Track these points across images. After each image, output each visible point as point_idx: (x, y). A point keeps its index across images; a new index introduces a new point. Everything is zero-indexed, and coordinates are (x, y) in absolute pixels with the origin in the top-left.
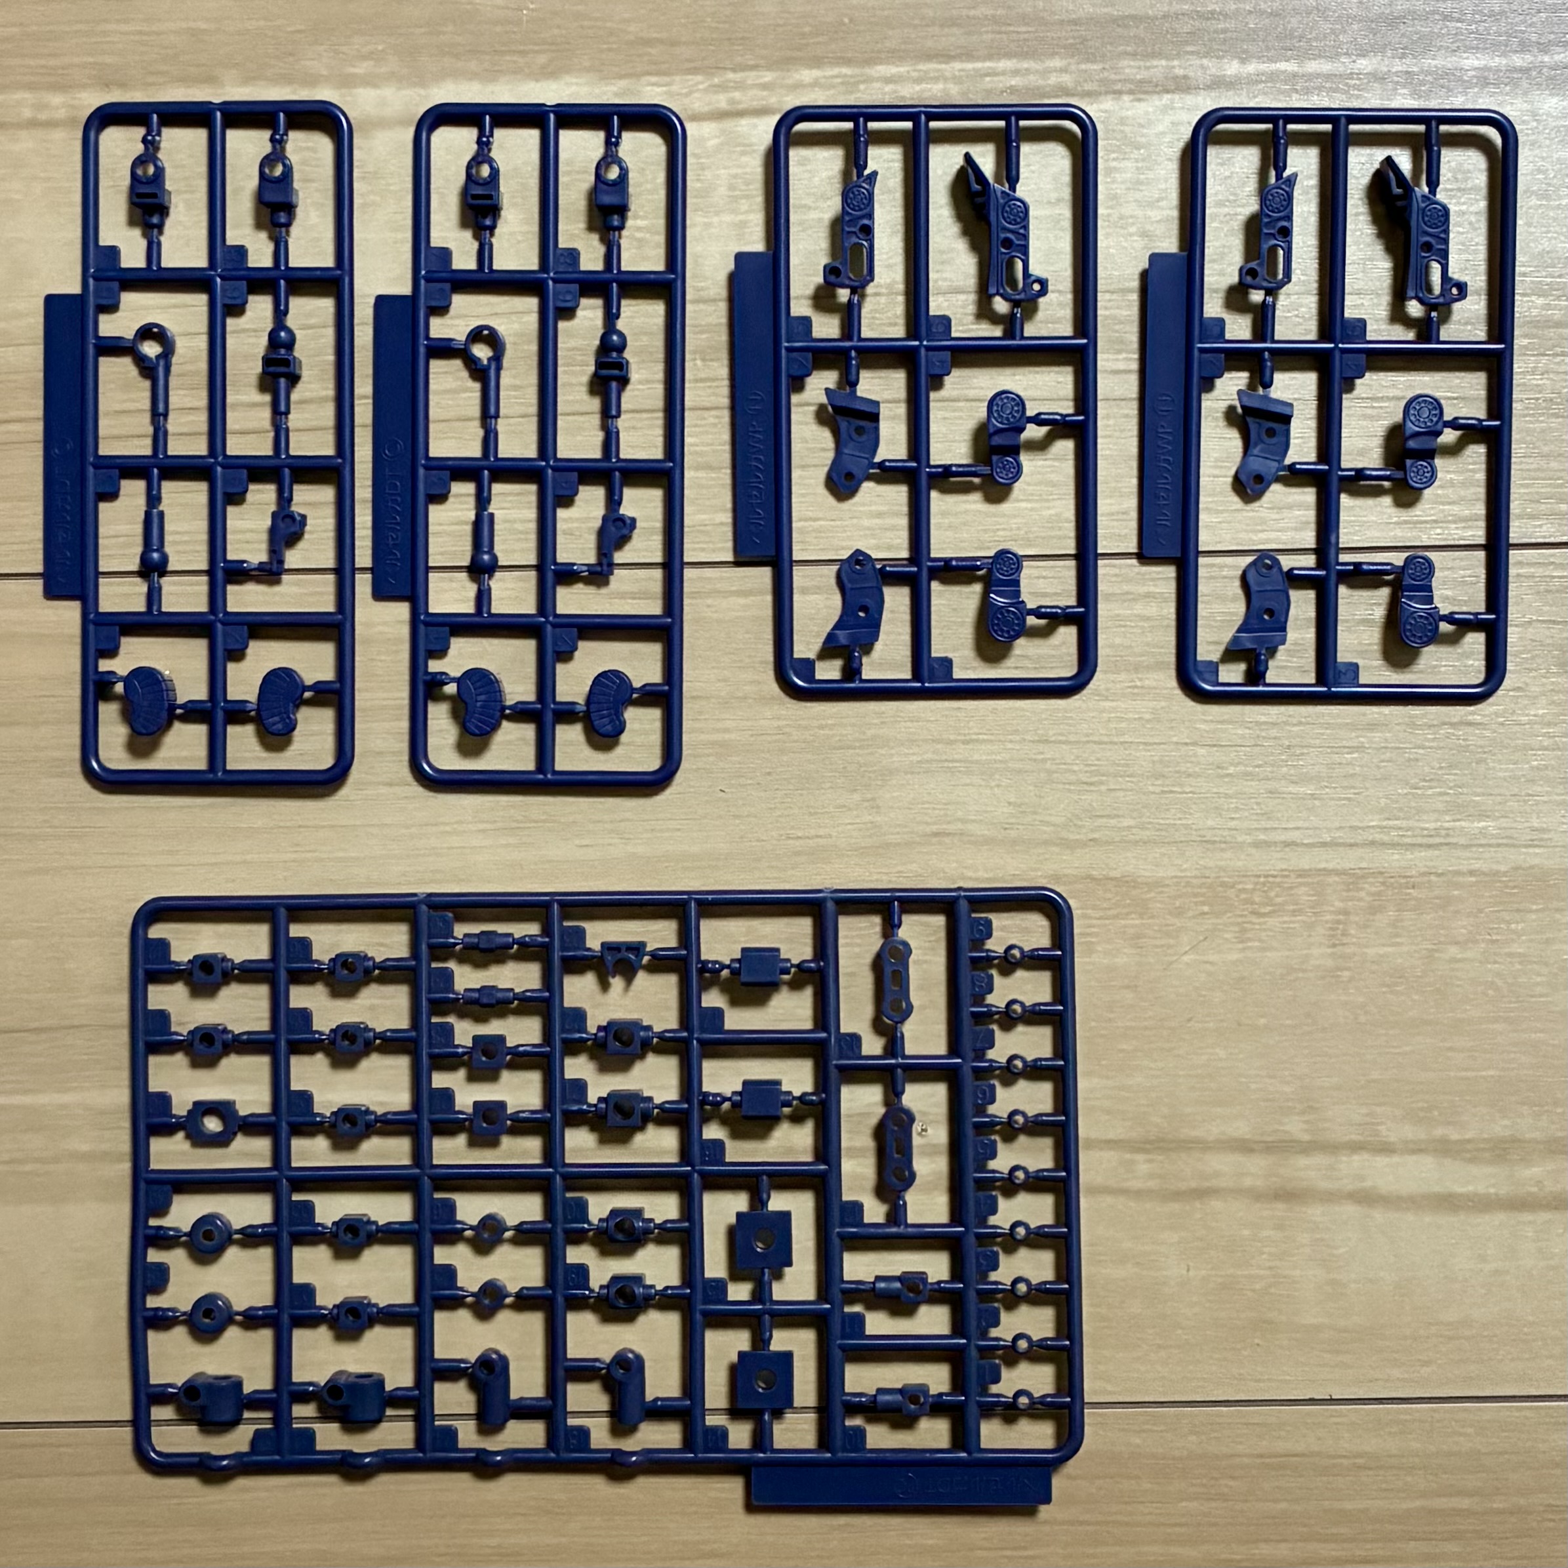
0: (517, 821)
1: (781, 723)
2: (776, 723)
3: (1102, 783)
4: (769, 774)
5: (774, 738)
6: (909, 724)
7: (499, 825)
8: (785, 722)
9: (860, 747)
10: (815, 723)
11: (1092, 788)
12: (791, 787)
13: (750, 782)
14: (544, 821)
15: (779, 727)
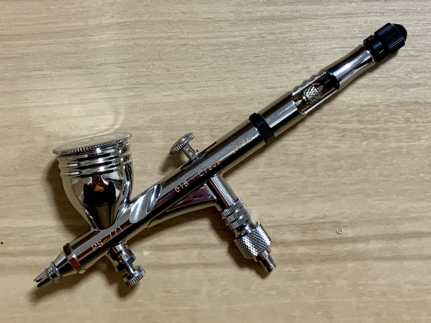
0: (134, 84)
1: (261, 32)
2: (258, 32)
3: (421, 56)
4: (256, 57)
5: (258, 39)
6: (324, 30)
7: (125, 87)
8: (263, 31)
9: (300, 42)
10: (278, 31)
11: (416, 58)
12: (267, 63)
13: (246, 61)
14: (147, 84)
15: (260, 34)
